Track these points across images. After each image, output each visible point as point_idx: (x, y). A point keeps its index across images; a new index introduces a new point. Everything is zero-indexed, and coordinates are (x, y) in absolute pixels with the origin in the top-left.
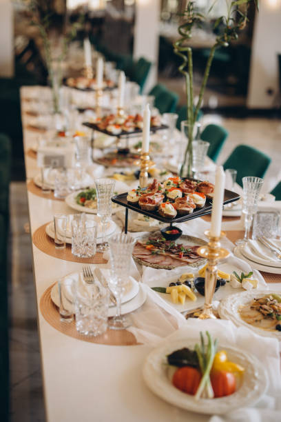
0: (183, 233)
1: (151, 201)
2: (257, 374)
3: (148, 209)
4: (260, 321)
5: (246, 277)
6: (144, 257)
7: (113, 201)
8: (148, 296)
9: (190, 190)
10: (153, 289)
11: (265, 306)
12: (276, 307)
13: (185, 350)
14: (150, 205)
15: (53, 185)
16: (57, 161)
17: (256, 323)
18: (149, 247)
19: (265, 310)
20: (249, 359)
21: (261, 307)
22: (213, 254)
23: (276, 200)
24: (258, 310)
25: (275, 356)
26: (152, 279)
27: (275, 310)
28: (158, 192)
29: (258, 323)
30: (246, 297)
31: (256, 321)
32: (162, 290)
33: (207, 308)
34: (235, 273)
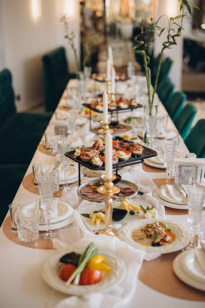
0: (122, 179)
1: (87, 155)
2: (117, 273)
3: (85, 161)
4: (143, 239)
5: (149, 209)
6: (87, 194)
7: (65, 155)
8: (76, 220)
9: (121, 148)
10: (82, 215)
11: (150, 230)
12: (157, 230)
13: (73, 253)
14: (87, 158)
15: (52, 146)
16: (63, 130)
17: (139, 241)
18: (93, 187)
19: (149, 232)
20: (118, 263)
21: (147, 230)
22: (107, 191)
23: (197, 157)
24: (145, 232)
25: (139, 262)
26: (85, 209)
27: (155, 232)
28: (97, 149)
29: (141, 240)
30: (143, 223)
31: (140, 239)
32: (87, 216)
33: (108, 228)
34: (141, 206)
